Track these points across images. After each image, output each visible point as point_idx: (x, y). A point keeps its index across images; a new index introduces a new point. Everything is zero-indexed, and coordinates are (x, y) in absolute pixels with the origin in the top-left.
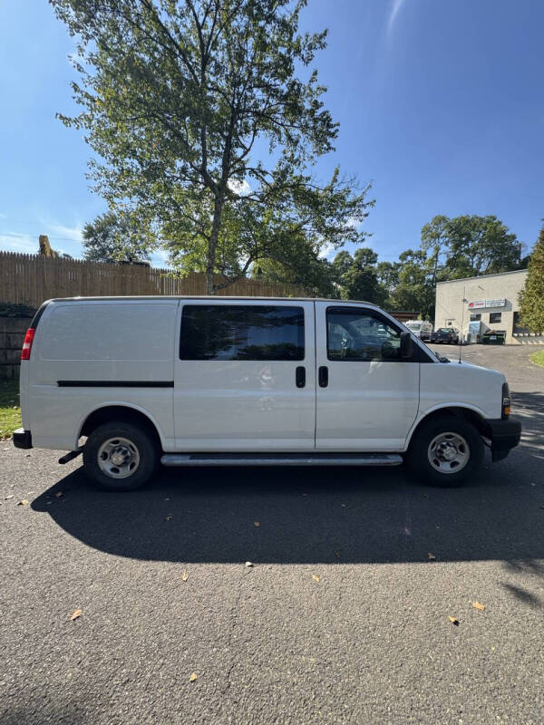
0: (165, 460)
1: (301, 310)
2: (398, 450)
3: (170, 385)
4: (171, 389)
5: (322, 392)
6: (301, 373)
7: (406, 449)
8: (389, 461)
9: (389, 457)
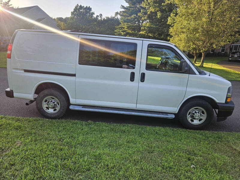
0: (71, 107)
1: (135, 45)
2: (173, 112)
3: (74, 75)
4: (74, 77)
5: (141, 84)
6: (133, 75)
7: (177, 112)
8: (168, 117)
9: (169, 115)
